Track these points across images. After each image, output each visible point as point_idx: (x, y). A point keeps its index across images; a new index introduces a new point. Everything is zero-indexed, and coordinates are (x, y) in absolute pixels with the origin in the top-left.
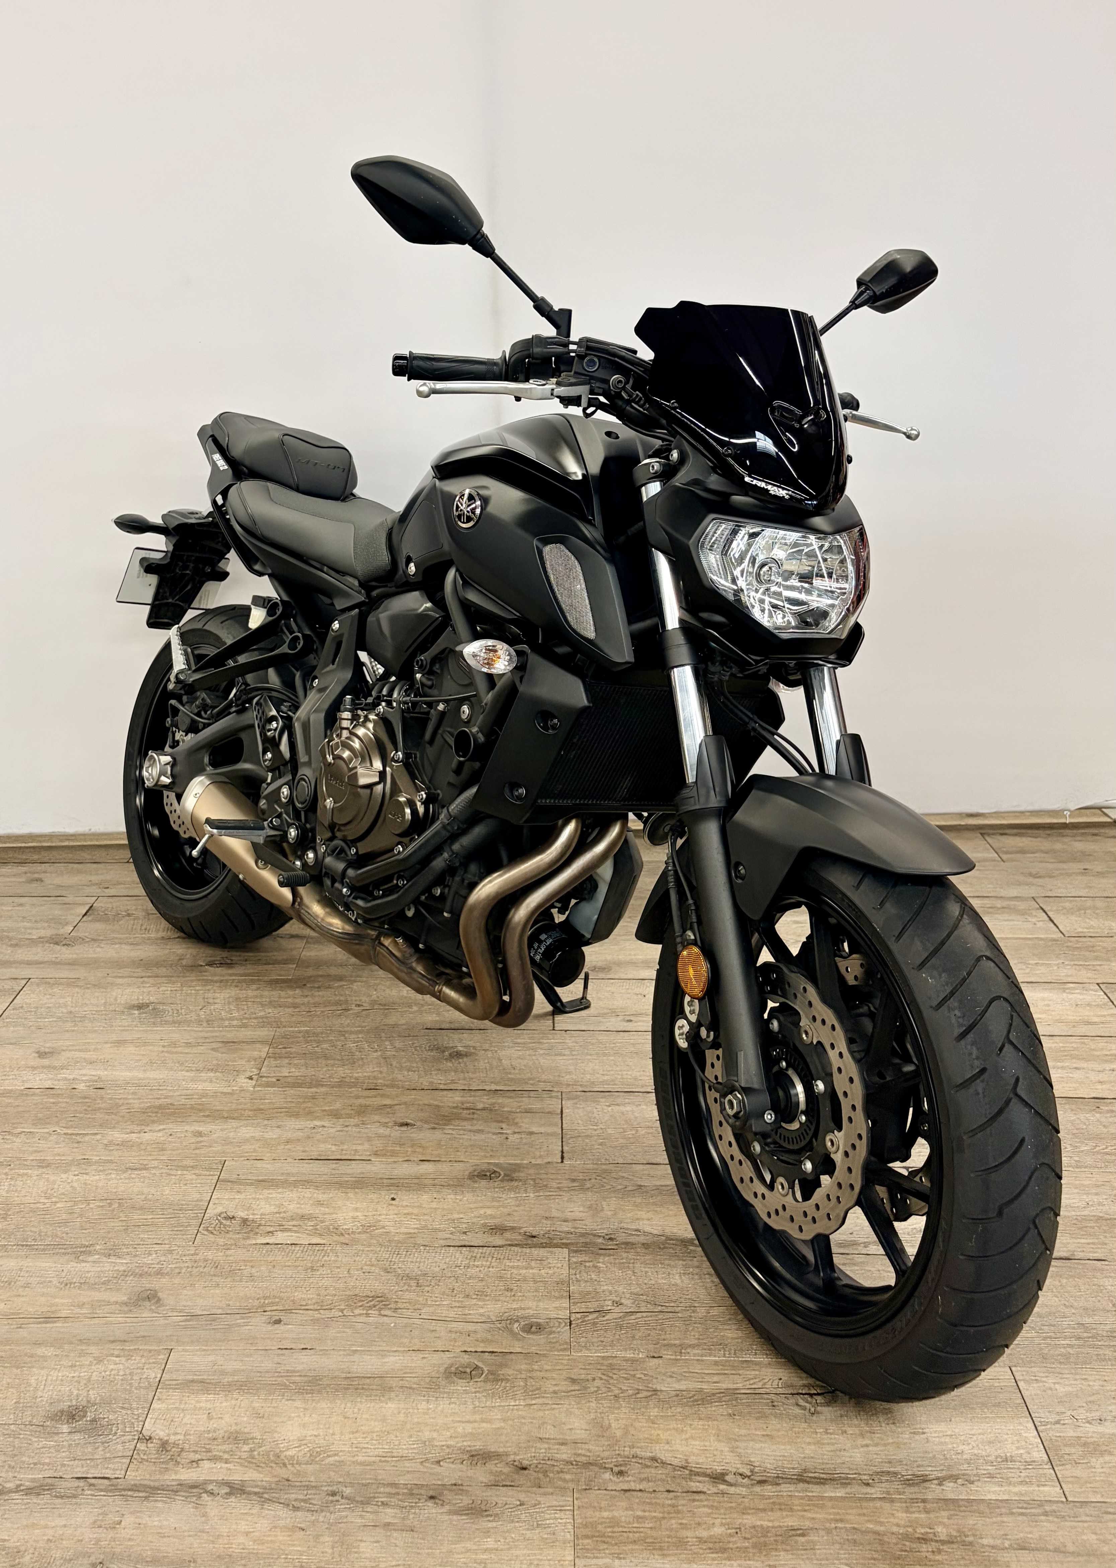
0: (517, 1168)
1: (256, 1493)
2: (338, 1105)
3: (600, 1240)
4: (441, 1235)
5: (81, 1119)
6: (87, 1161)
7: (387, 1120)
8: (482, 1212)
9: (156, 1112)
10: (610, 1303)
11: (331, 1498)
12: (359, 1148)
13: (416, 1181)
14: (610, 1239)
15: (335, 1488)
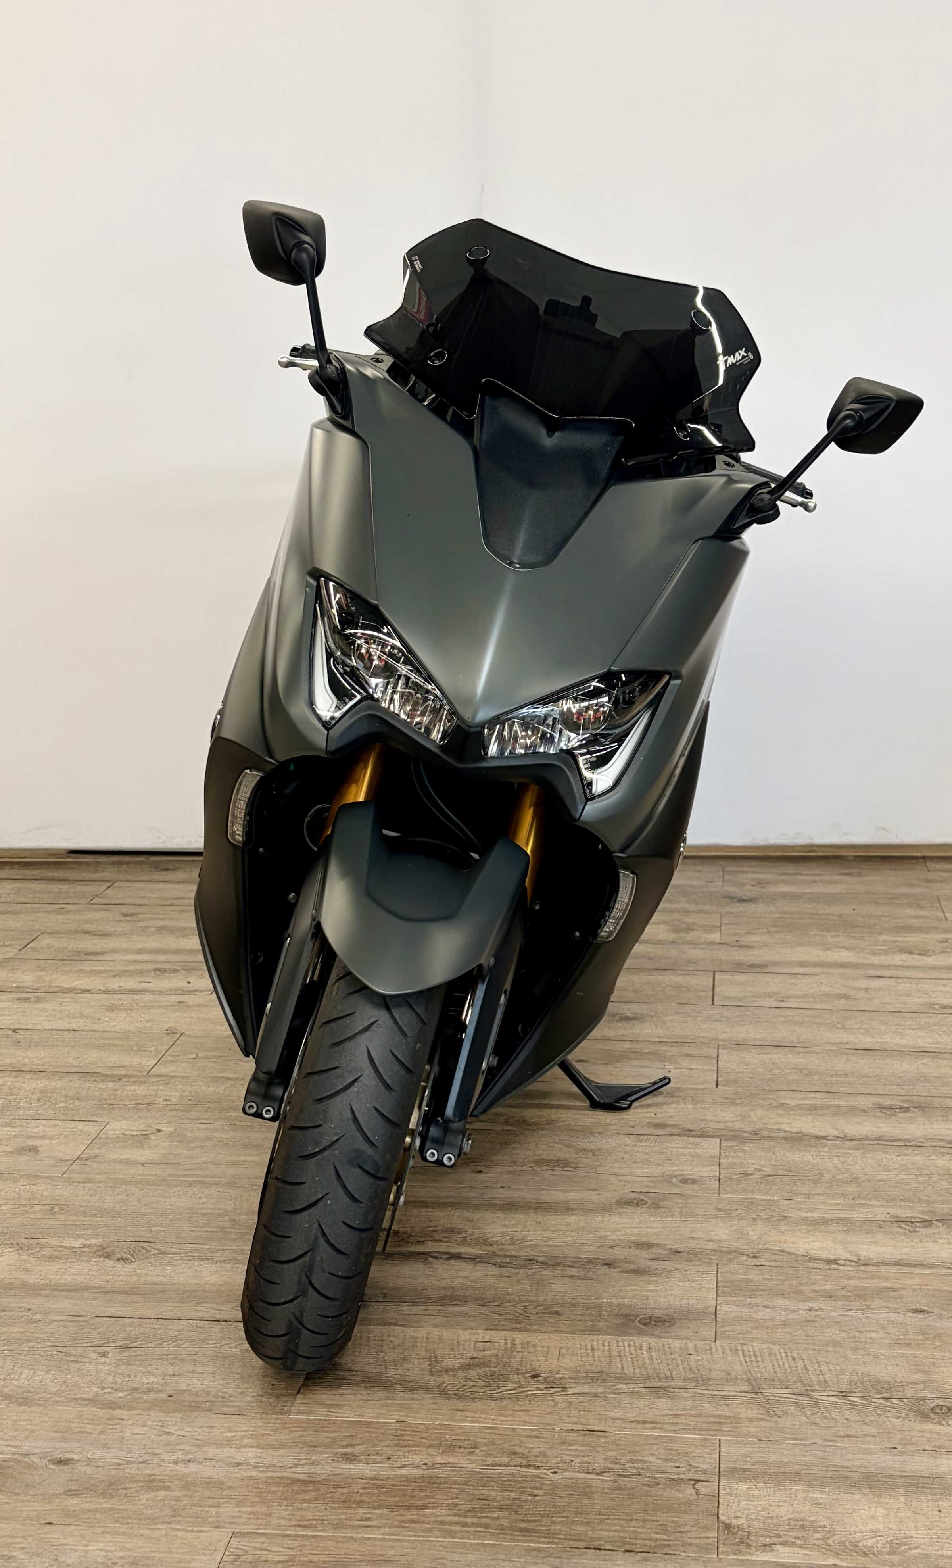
3: (747, 1134)
10: (753, 1170)
14: (756, 1134)
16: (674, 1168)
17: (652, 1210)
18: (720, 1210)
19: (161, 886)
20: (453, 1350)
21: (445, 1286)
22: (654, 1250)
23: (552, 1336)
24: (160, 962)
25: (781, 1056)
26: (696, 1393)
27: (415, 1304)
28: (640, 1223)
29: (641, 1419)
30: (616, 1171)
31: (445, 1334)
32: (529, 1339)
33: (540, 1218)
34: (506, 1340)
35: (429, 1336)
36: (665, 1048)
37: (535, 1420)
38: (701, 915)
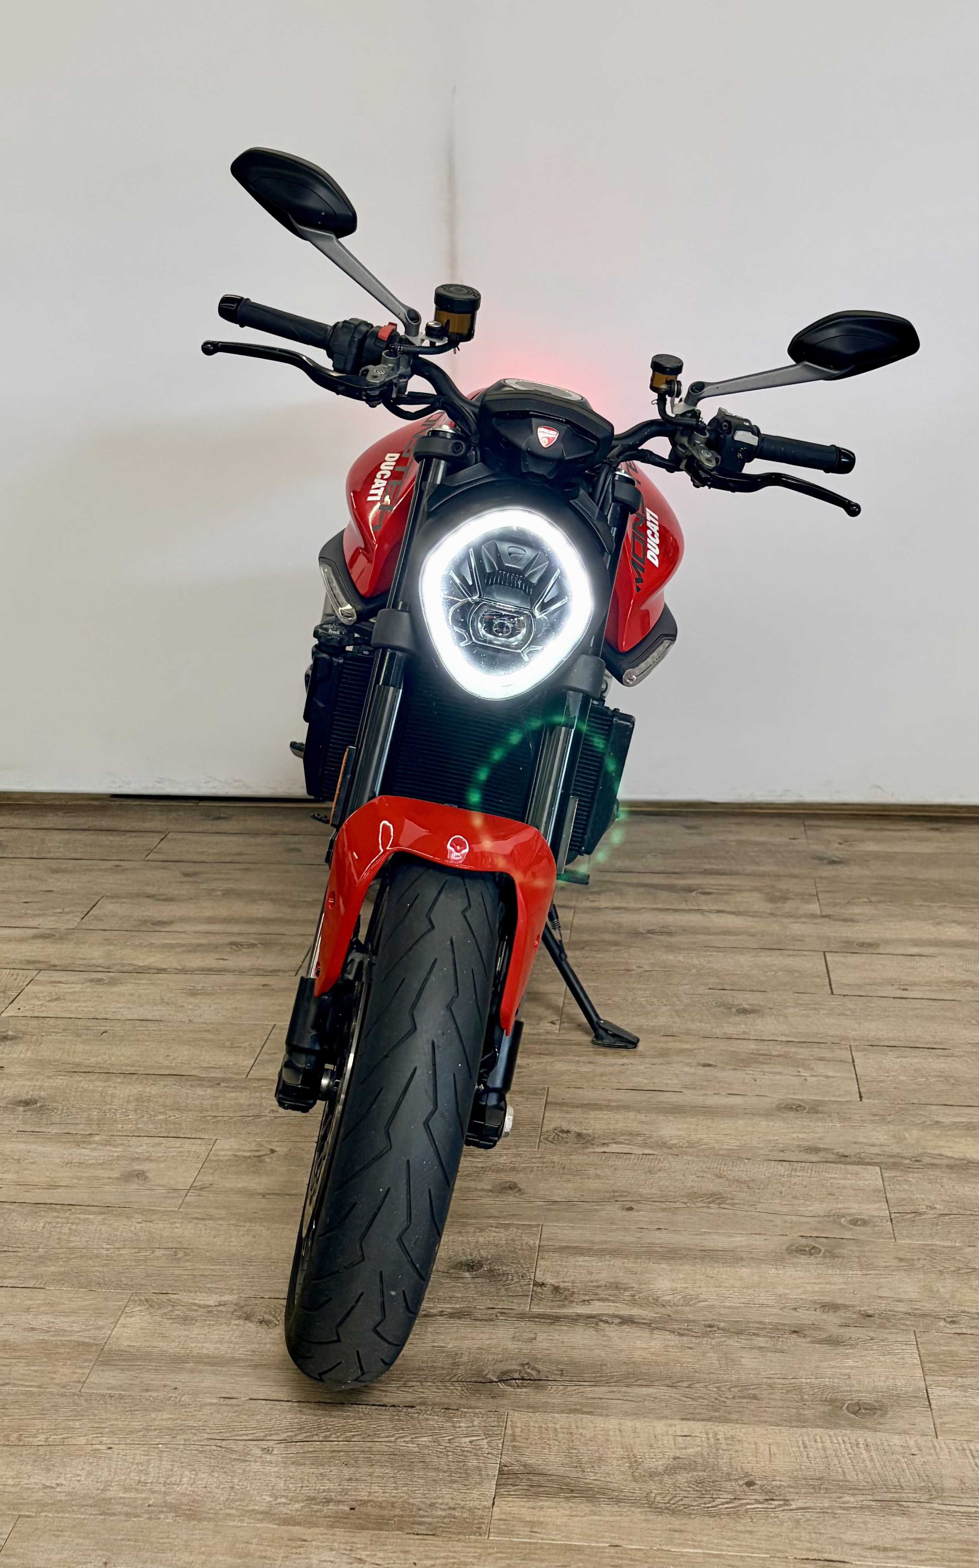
0: (821, 1103)
1: (644, 1324)
3: (908, 1161)
4: (761, 1152)
7: (690, 1061)
8: (795, 1135)
10: (924, 1207)
11: (709, 1329)
12: (669, 1082)
13: (729, 1110)
14: (917, 1161)
15: (710, 1323)
16: (839, 1206)
17: (827, 1260)
18: (901, 1260)
19: (216, 838)
20: (651, 1446)
21: (625, 1360)
22: (842, 1313)
23: (757, 1429)
24: (233, 934)
25: (921, 1060)
26: (932, 1508)
27: (596, 1383)
28: (819, 1276)
29: (880, 1543)
30: (778, 1209)
31: (638, 1425)
32: (732, 1433)
33: (710, 1271)
34: (707, 1433)
35: (622, 1427)
36: (793, 1050)
37: (764, 1545)
38: (794, 880)
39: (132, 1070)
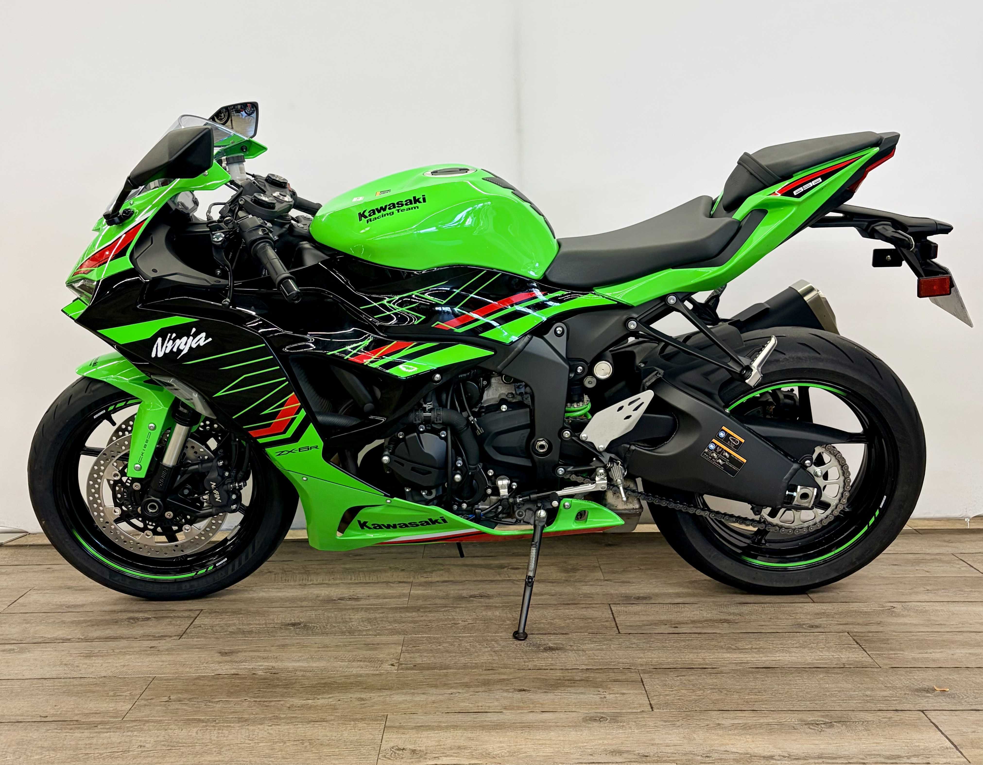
0: (619, 714)
2: (466, 680)
4: (573, 756)
5: (265, 692)
6: (277, 718)
7: (508, 688)
8: (601, 742)
9: (324, 687)
12: (491, 705)
13: (542, 724)
14: (708, 757)
25: (697, 677)
36: (592, 675)
39: (20, 718)
